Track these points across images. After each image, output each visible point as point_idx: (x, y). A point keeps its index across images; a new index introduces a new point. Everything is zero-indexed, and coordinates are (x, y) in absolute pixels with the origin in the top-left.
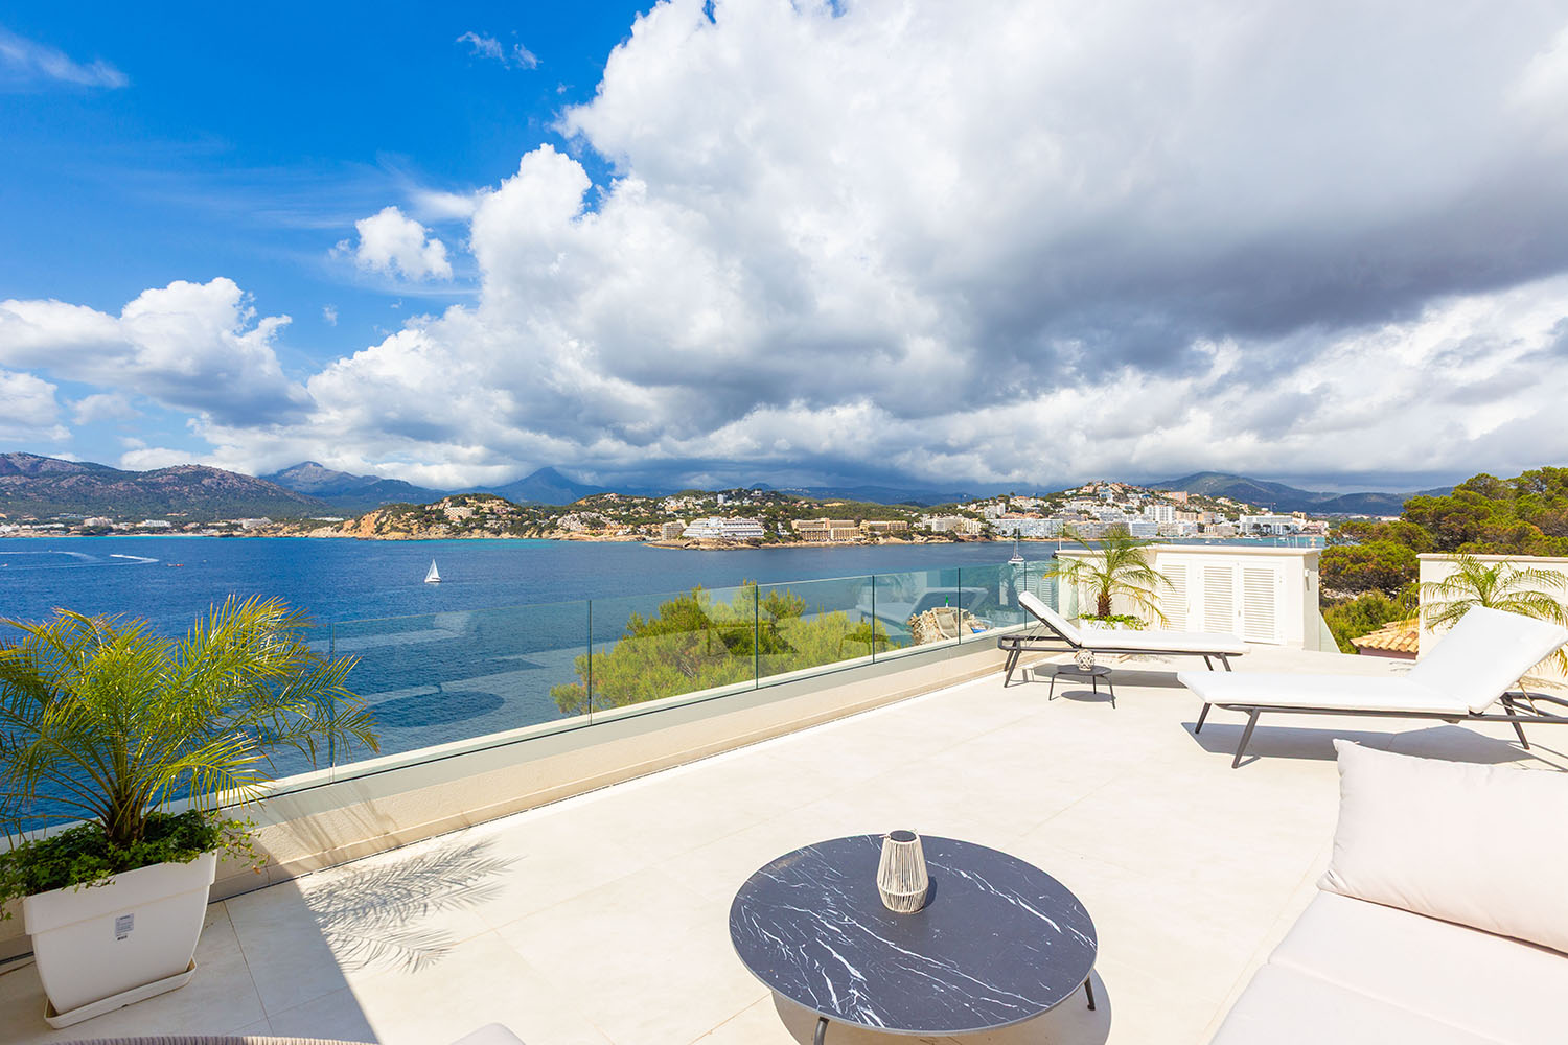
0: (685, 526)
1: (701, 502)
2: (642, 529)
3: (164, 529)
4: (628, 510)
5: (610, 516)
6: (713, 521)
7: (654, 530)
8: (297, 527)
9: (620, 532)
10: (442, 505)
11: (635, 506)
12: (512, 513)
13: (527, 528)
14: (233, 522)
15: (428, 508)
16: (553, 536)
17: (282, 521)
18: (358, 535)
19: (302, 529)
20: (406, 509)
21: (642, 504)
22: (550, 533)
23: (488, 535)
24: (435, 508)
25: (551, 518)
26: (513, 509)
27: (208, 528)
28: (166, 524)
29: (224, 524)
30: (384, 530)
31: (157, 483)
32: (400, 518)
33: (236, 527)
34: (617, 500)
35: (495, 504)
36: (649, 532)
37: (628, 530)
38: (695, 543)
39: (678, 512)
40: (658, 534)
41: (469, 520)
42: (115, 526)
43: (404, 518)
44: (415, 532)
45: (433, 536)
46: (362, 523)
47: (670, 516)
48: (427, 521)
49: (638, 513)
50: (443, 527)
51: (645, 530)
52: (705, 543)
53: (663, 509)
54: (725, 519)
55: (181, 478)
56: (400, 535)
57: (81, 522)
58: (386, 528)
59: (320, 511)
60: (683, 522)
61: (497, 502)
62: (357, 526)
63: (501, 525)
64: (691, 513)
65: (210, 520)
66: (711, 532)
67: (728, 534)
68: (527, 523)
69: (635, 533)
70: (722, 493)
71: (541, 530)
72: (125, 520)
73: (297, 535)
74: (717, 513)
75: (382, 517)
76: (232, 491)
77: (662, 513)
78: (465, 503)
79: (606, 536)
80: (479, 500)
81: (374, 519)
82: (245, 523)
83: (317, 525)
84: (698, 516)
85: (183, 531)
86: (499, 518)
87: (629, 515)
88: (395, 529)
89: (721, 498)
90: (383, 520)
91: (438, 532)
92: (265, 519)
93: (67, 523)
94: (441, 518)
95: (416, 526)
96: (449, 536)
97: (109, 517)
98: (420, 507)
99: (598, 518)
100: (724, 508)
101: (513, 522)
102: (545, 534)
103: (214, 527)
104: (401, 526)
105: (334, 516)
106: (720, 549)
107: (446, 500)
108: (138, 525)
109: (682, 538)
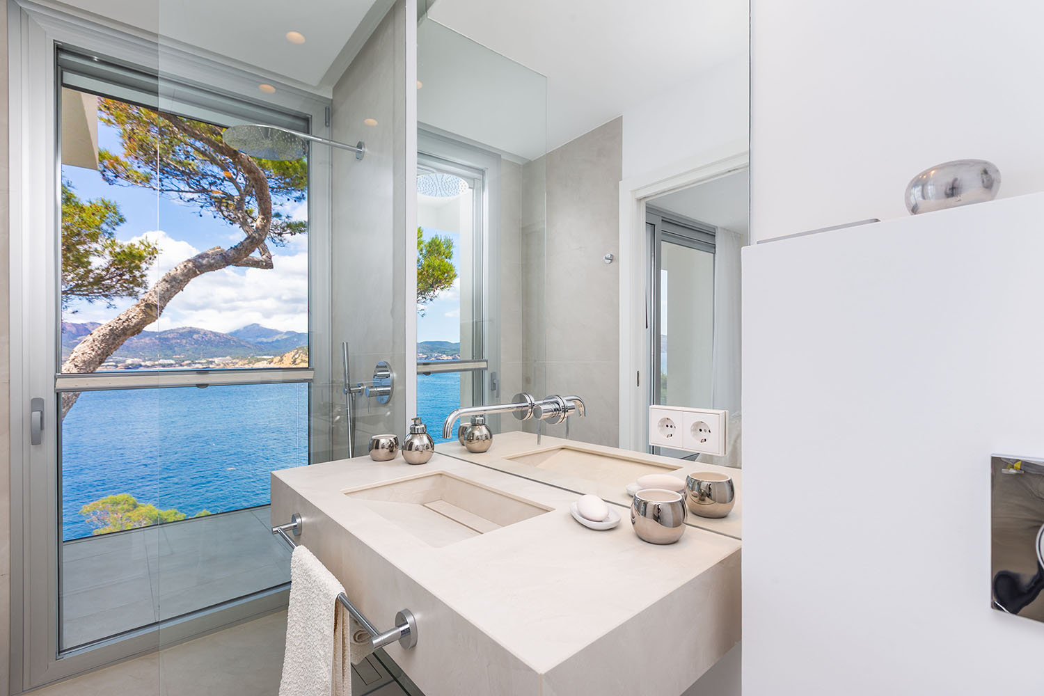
3: (171, 365)
8: (246, 362)
14: (210, 360)
17: (237, 358)
19: (250, 363)
27: (196, 363)
28: (172, 362)
29: (205, 361)
30: (297, 362)
31: (168, 338)
33: (211, 362)
42: (143, 364)
46: (284, 358)
57: (124, 361)
75: (296, 354)
76: (210, 342)
82: (217, 360)
83: (258, 360)
85: (181, 365)
90: (296, 356)
92: (228, 357)
103: (199, 363)
105: (268, 355)
108: (156, 363)
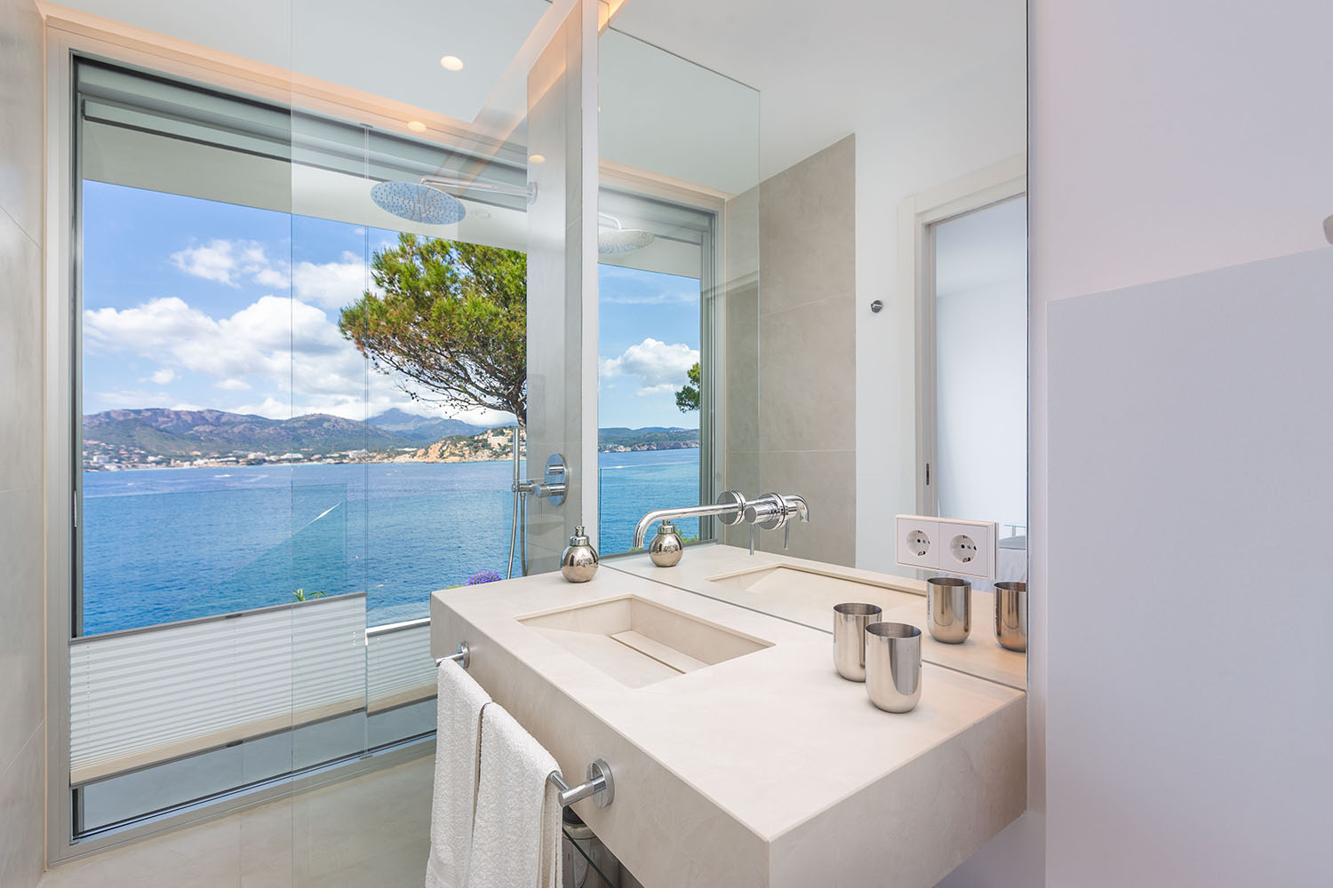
10: (486, 435)
15: (476, 438)
18: (426, 460)
20: (460, 438)
24: (481, 437)
32: (456, 446)
41: (505, 447)
43: (459, 446)
44: (467, 456)
45: (480, 459)
48: (475, 448)
50: (487, 452)
55: (309, 423)
56: (457, 459)
58: (446, 454)
59: (400, 444)
62: (426, 454)
65: (328, 453)
72: (274, 454)
73: (386, 461)
78: (503, 434)
81: (439, 448)
88: (452, 454)
91: (484, 455)
93: (237, 457)
94: (486, 445)
95: (468, 452)
96: (491, 459)
97: (263, 452)
98: (471, 438)
104: (457, 452)
107: (489, 431)
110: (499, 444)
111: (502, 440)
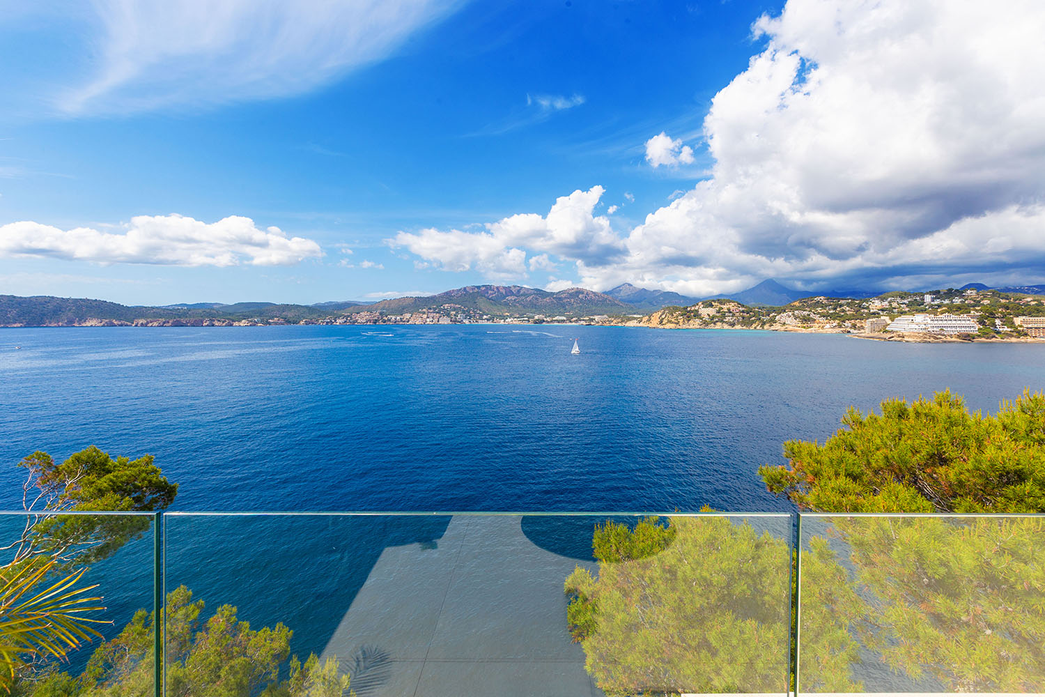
0: (889, 322)
1: (906, 301)
2: (848, 324)
3: (563, 321)
4: (835, 309)
5: (819, 313)
6: (919, 318)
7: (858, 325)
8: (620, 320)
9: (828, 326)
10: (697, 307)
11: (841, 306)
12: (743, 312)
13: (753, 322)
14: (591, 317)
15: (689, 309)
16: (772, 328)
17: (613, 317)
18: (650, 325)
19: (622, 321)
20: (676, 309)
21: (848, 305)
22: (770, 326)
23: (726, 326)
24: (693, 308)
25: (771, 315)
26: (743, 309)
27: (581, 320)
28: (565, 318)
29: (588, 318)
30: (664, 323)
32: (673, 315)
33: (592, 320)
34: (825, 302)
35: (731, 306)
36: (854, 326)
37: (834, 324)
38: (899, 336)
39: (882, 310)
40: (862, 328)
41: (712, 318)
42: (545, 319)
43: (675, 315)
44: (681, 324)
45: (691, 327)
46: (652, 318)
47: (874, 313)
48: (688, 317)
49: (843, 311)
50: (698, 321)
51: (850, 325)
52: (909, 336)
53: (867, 308)
54: (933, 316)
55: (570, 294)
56: (672, 326)
57: (533, 317)
58: (665, 321)
59: (630, 311)
60: (887, 319)
61: (733, 304)
62: (649, 320)
63: (735, 320)
64: (895, 310)
65: (581, 317)
66: (917, 327)
67: (935, 329)
68: (753, 318)
69: (840, 327)
70: (930, 293)
71: (764, 324)
72: (549, 316)
73: (620, 324)
74: (923, 311)
75: (663, 314)
76: (591, 301)
77: (866, 311)
78: (711, 306)
79: (815, 329)
80: (721, 303)
81: (659, 316)
82: (597, 318)
83: (629, 319)
84: (902, 313)
85: (571, 322)
86: (733, 315)
87: (835, 313)
88: (670, 322)
89: (928, 298)
90: (663, 316)
91: (695, 324)
92: (605, 316)
93: (529, 318)
94: (697, 315)
95: (682, 320)
96: (701, 327)
97: (543, 315)
98: (684, 309)
99: (809, 315)
100: (931, 306)
101: (743, 318)
102: (766, 327)
103: (583, 320)
104: (673, 320)
105: (638, 314)
106: (925, 342)
107: (700, 303)
108: (554, 319)
109: (886, 332)
110: (709, 315)
111: (711, 311)
